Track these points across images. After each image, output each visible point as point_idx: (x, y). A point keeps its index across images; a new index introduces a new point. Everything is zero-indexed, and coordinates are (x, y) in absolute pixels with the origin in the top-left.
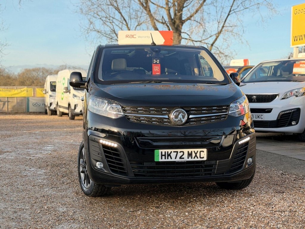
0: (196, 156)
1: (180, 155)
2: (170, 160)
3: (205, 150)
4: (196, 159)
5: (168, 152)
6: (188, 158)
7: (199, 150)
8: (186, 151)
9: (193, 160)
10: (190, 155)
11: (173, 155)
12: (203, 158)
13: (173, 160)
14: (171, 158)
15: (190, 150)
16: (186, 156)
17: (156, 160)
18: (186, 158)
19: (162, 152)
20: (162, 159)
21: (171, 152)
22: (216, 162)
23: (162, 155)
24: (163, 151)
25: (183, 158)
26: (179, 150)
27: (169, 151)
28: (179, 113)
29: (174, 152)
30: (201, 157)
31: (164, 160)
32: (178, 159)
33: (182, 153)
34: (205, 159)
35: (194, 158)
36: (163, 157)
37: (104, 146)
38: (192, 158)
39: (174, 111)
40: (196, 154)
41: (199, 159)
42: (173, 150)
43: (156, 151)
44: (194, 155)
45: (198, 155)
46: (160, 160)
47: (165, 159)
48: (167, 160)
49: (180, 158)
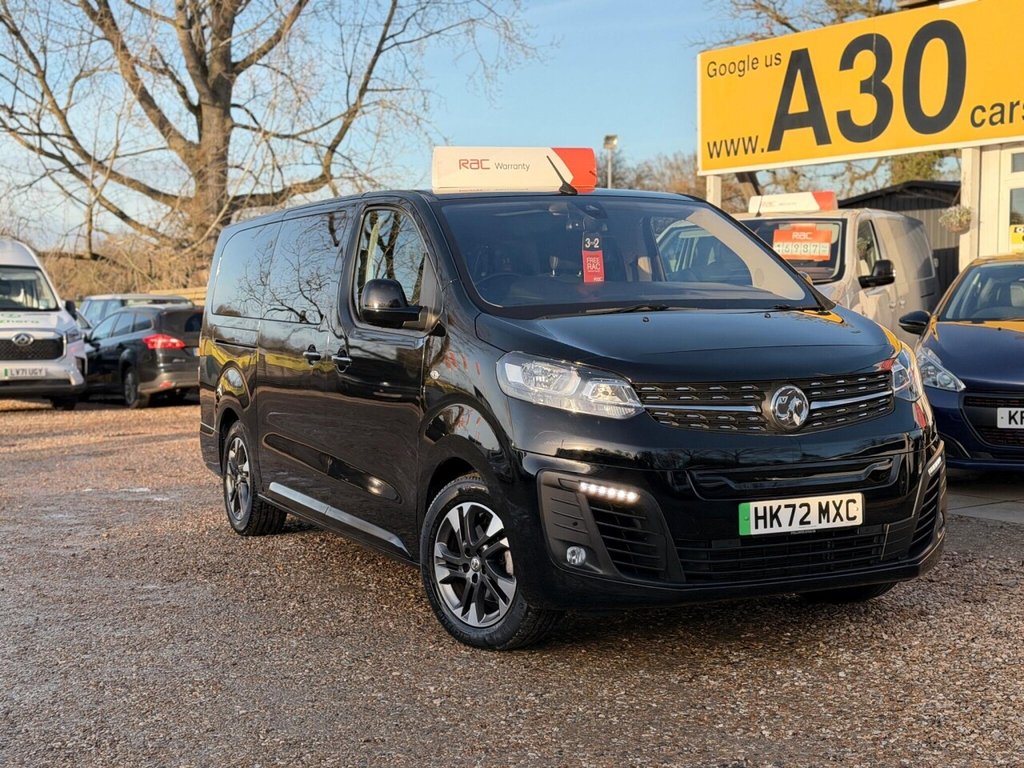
0: (838, 514)
1: (800, 513)
2: (776, 529)
3: (858, 497)
4: (838, 524)
5: (771, 508)
6: (820, 522)
7: (845, 497)
8: (814, 501)
9: (831, 525)
10: (823, 512)
11: (784, 515)
12: (854, 518)
13: (785, 528)
14: (780, 525)
15: (824, 499)
16: (814, 516)
17: (743, 532)
18: (815, 524)
19: (756, 509)
20: (757, 527)
21: (780, 507)
22: (883, 530)
23: (757, 518)
24: (760, 505)
25: (809, 523)
26: (797, 501)
27: (775, 504)
28: (791, 398)
29: (786, 506)
30: (851, 516)
31: (761, 531)
32: (796, 527)
33: (805, 509)
34: (859, 521)
35: (834, 521)
36: (761, 522)
37: (593, 501)
38: (828, 521)
39: (777, 393)
40: (838, 509)
41: (846, 523)
42: (783, 502)
43: (742, 507)
44: (833, 511)
45: (843, 511)
46: (754, 532)
47: (765, 527)
48: (769, 530)
49: (802, 522)
